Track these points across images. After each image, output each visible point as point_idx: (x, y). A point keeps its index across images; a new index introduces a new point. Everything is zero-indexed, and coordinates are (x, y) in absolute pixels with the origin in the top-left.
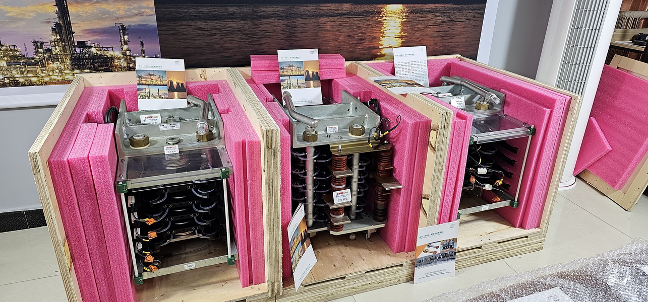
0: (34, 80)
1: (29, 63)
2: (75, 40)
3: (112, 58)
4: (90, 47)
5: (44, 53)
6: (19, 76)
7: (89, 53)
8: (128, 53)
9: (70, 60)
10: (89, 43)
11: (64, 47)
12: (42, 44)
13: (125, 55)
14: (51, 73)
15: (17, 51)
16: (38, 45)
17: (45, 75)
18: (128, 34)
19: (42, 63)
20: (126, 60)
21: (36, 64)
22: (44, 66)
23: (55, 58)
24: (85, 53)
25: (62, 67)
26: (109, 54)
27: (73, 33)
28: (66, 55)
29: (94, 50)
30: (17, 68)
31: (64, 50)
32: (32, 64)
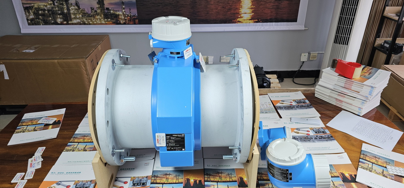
0: (91, 22)
1: (89, 16)
2: (105, 7)
3: (119, 15)
4: (111, 10)
5: (94, 12)
6: (86, 21)
7: (110, 12)
8: (125, 13)
9: (104, 15)
10: (110, 9)
11: (101, 10)
12: (93, 8)
13: (123, 14)
14: (97, 20)
15: (85, 11)
16: (92, 9)
17: (94, 21)
18: (124, 5)
19: (93, 16)
20: (124, 16)
21: (91, 16)
22: (94, 17)
23: (98, 14)
24: (109, 13)
25: (101, 18)
26: (118, 13)
27: (104, 4)
28: (102, 13)
29: (112, 11)
30: (85, 18)
31: (101, 11)
32: (90, 16)
